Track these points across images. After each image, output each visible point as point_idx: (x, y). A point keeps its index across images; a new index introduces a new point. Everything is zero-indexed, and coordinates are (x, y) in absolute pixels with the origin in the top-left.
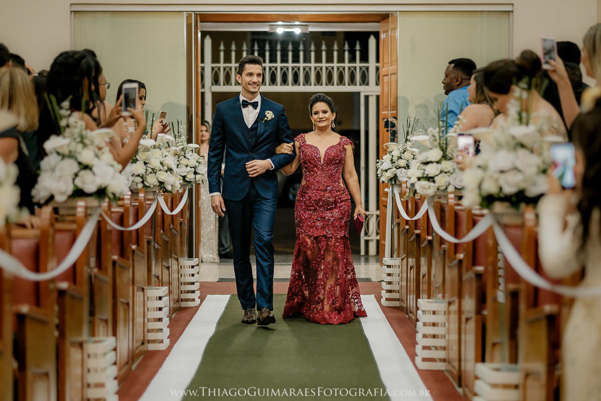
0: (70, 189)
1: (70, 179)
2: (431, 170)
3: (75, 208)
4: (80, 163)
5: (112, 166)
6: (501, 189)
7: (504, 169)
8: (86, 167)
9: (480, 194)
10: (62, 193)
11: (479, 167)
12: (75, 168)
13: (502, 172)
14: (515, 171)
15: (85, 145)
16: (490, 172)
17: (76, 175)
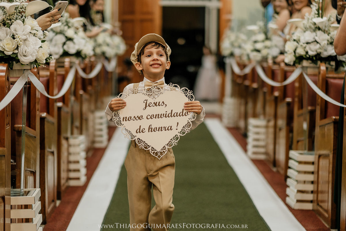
0: (61, 51)
1: (61, 45)
2: (259, 46)
3: (64, 62)
4: (66, 37)
5: (84, 39)
6: (307, 53)
7: (310, 41)
8: (70, 39)
9: (295, 56)
10: (56, 54)
11: (294, 40)
12: (64, 39)
13: (307, 43)
14: (316, 43)
15: (69, 27)
16: (301, 43)
17: (64, 44)
